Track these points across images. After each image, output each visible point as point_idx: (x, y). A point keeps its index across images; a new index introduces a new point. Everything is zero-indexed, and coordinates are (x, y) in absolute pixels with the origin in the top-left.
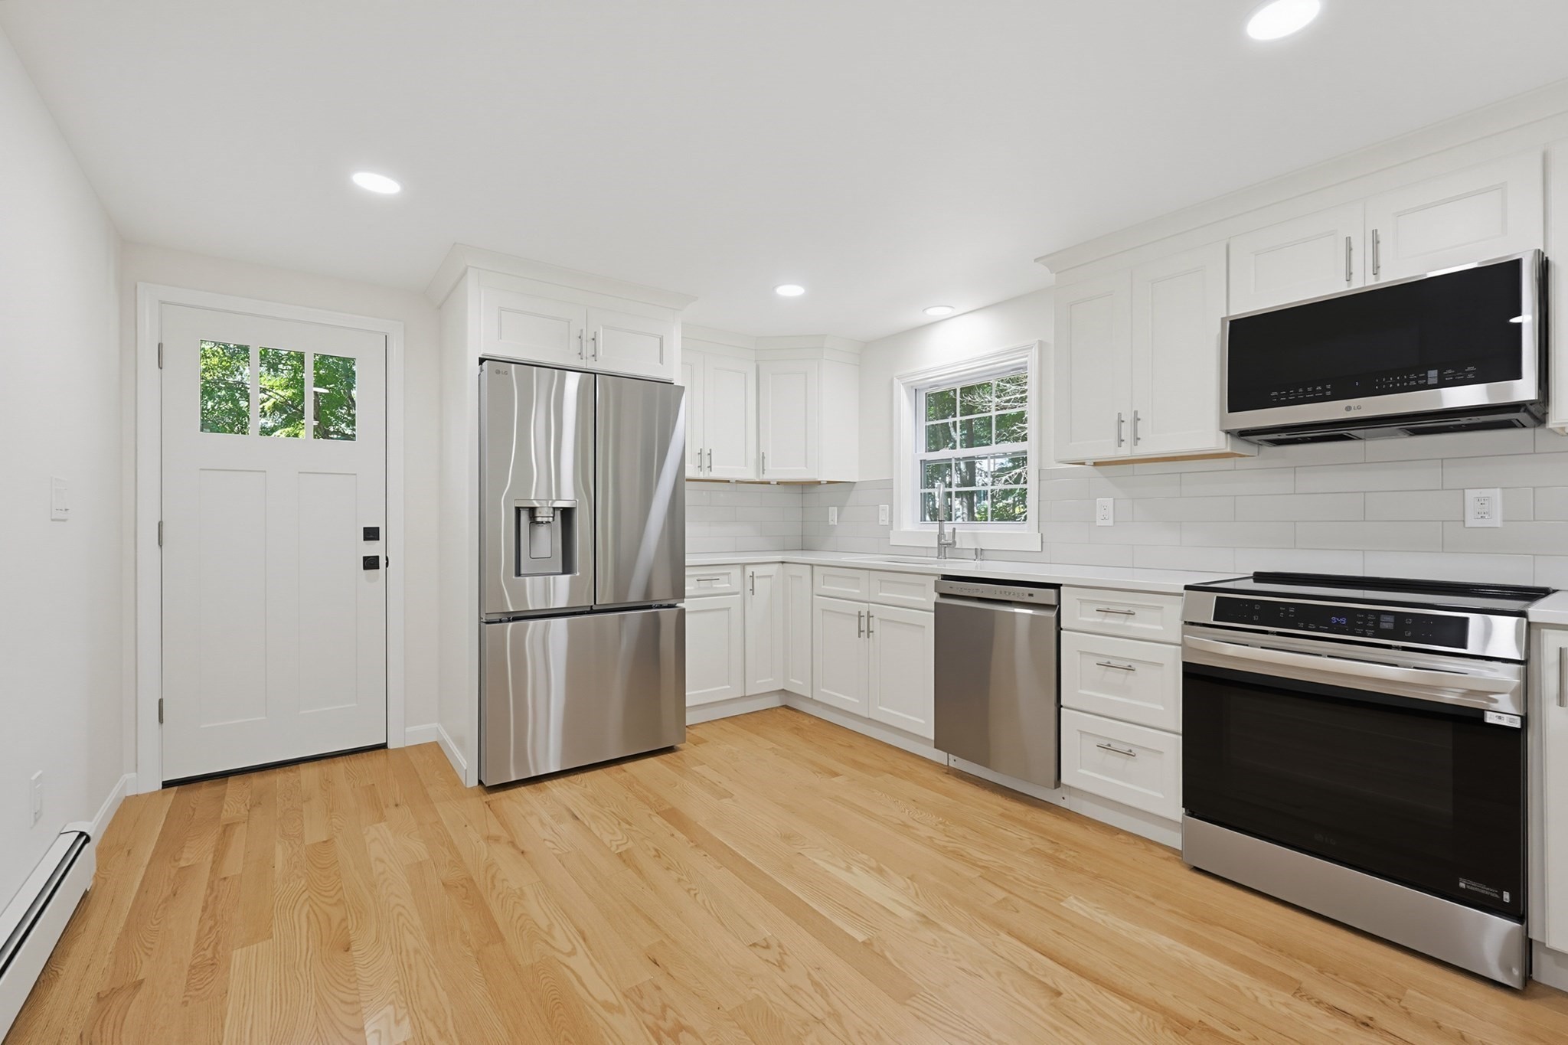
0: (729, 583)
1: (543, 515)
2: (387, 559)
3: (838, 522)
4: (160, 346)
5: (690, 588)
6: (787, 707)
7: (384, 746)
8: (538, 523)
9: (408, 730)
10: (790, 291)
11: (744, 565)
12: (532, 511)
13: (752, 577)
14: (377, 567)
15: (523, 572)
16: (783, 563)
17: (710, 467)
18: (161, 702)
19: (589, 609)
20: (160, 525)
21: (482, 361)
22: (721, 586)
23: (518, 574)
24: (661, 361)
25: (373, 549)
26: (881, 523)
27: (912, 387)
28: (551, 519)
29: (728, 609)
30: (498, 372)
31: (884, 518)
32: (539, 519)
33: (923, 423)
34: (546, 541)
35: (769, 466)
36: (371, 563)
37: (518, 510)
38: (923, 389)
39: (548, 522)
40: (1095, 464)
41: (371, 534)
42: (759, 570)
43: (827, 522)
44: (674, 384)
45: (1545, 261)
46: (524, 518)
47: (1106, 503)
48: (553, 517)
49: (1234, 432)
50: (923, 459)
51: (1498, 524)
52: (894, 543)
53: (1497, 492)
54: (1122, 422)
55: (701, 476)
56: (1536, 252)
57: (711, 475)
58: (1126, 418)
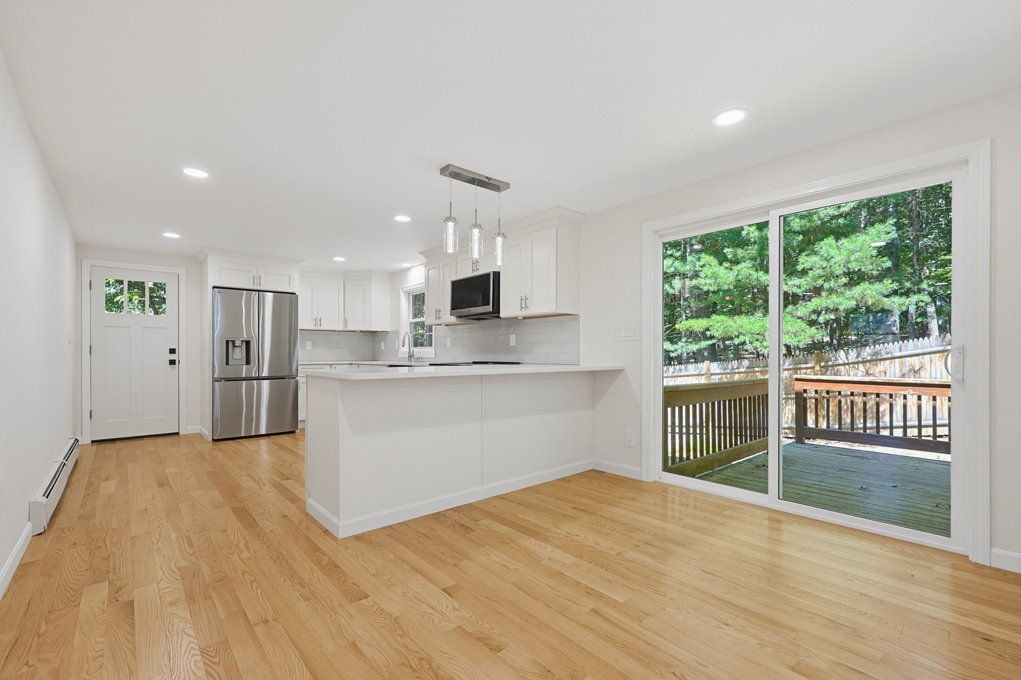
1: (238, 343)
2: (179, 361)
3: (384, 348)
4: (90, 282)
7: (178, 433)
8: (237, 346)
9: (188, 427)
10: (339, 259)
11: (332, 364)
12: (233, 342)
14: (175, 364)
15: (230, 364)
16: (350, 364)
17: (320, 325)
18: (91, 411)
19: (256, 378)
20: (90, 346)
21: (214, 287)
23: (227, 364)
24: (290, 285)
25: (173, 357)
26: (396, 348)
27: (408, 292)
30: (220, 292)
31: (397, 346)
32: (236, 345)
33: (411, 307)
34: (239, 353)
35: (349, 323)
36: (172, 362)
37: (227, 342)
38: (411, 293)
39: (239, 346)
40: (446, 325)
41: (172, 351)
43: (380, 348)
44: (295, 294)
45: (497, 274)
46: (230, 345)
47: (449, 339)
48: (242, 344)
49: (457, 317)
50: (411, 322)
51: (515, 345)
52: (399, 356)
53: (515, 335)
54: (437, 311)
55: (316, 328)
56: (493, 272)
57: (322, 328)
58: (437, 310)
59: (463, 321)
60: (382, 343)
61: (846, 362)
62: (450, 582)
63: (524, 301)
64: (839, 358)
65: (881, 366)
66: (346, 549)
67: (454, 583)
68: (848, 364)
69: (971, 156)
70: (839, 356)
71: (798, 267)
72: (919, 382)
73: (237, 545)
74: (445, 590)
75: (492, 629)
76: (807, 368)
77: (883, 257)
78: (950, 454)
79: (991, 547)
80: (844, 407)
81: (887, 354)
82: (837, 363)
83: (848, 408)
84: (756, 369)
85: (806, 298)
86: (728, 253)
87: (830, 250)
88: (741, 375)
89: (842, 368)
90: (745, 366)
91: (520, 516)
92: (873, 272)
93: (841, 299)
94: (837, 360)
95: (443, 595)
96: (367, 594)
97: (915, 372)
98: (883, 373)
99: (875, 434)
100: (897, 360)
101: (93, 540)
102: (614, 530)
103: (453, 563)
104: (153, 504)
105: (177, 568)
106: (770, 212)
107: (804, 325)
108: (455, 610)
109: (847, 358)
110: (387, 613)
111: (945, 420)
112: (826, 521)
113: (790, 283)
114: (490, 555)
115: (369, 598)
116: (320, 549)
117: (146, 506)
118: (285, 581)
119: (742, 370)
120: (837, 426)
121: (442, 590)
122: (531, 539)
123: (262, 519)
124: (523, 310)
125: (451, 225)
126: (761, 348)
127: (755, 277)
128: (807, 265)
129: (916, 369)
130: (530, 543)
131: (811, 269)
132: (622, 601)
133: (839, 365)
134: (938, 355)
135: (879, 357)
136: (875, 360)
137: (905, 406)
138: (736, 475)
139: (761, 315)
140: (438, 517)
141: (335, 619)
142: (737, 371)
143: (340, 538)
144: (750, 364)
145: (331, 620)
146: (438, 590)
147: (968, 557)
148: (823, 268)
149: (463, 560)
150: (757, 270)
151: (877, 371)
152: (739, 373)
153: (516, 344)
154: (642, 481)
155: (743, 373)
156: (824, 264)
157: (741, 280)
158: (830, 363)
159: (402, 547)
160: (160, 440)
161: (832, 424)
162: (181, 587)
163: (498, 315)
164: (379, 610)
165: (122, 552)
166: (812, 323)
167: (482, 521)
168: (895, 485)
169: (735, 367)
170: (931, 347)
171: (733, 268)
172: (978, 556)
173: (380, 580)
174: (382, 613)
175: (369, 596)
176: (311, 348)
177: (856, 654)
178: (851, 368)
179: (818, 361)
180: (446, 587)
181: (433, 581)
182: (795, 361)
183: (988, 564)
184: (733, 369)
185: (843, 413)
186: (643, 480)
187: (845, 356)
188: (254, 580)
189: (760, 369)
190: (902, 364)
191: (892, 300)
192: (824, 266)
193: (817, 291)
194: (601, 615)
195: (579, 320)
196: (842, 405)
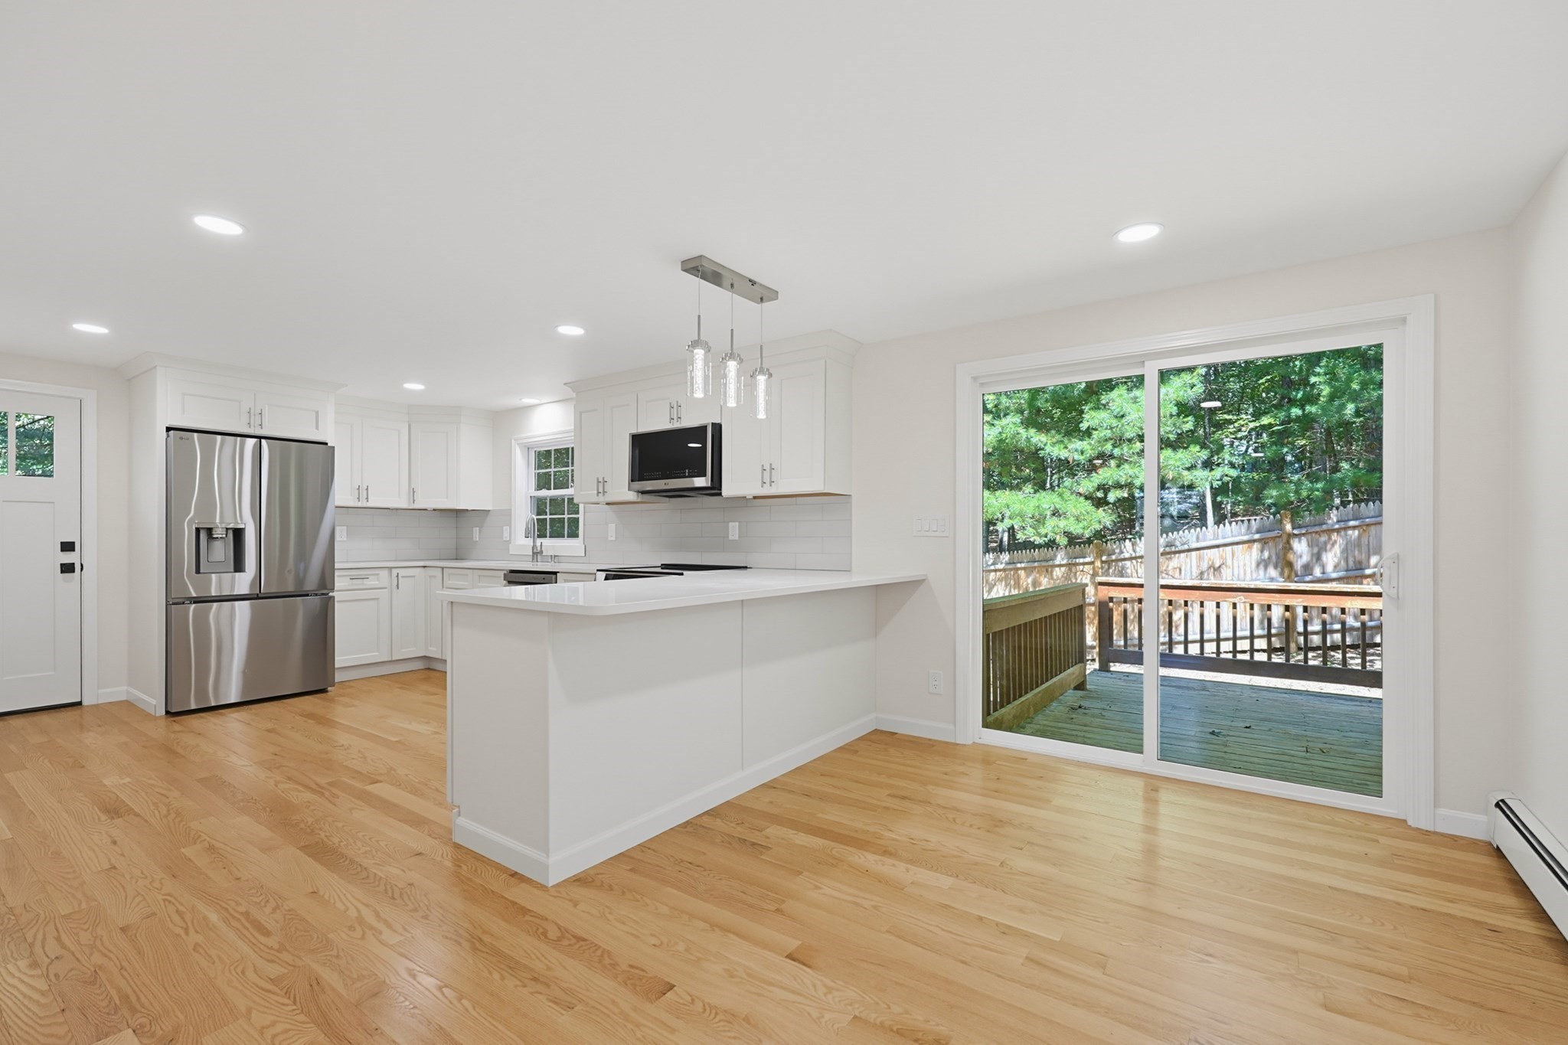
0: (378, 580)
1: (218, 533)
2: (82, 565)
3: (479, 538)
5: (339, 583)
6: (429, 669)
7: (80, 703)
8: (216, 539)
9: (101, 691)
10: (414, 386)
11: (391, 568)
12: (209, 531)
13: (398, 576)
14: (73, 571)
15: (201, 571)
16: (424, 567)
17: (367, 498)
19: (256, 596)
21: (168, 429)
22: (371, 582)
23: (198, 571)
24: (317, 428)
25: (68, 558)
26: (504, 539)
27: (525, 446)
28: (224, 536)
29: (377, 599)
30: (181, 438)
31: (506, 535)
32: (215, 536)
33: (533, 472)
34: (221, 551)
35: (417, 496)
36: (67, 568)
37: (198, 530)
38: (532, 448)
39: (222, 538)
40: (608, 504)
41: (67, 547)
42: (402, 572)
43: (472, 538)
44: (326, 444)
45: (718, 427)
46: (203, 535)
47: (612, 527)
48: (226, 535)
49: (638, 492)
50: (532, 495)
51: (737, 538)
52: (511, 553)
53: (737, 523)
54: (599, 482)
55: (360, 504)
56: (712, 423)
57: (369, 505)
58: (601, 480)
59: (647, 497)
60: (476, 530)
61: (1134, 555)
62: (793, 944)
63: (768, 472)
64: (1125, 550)
65: (1176, 561)
66: (576, 905)
67: (800, 943)
68: (1135, 558)
69: (1410, 314)
70: (1125, 547)
71: (1081, 425)
72: (1252, 587)
73: (360, 920)
74: (790, 957)
75: (907, 1012)
76: (1084, 564)
77: (1186, 416)
78: (1381, 688)
79: (1435, 807)
80: (1131, 616)
81: (1182, 545)
82: (1122, 556)
83: (1135, 617)
84: (1019, 565)
85: (1091, 468)
86: (989, 401)
87: (1124, 404)
88: (998, 573)
89: (1128, 563)
90: (1004, 561)
91: (820, 815)
92: (1171, 436)
93: (1136, 470)
94: (1121, 552)
95: (793, 965)
96: (669, 983)
97: (1215, 570)
98: (1178, 570)
99: (1167, 652)
100: (1194, 553)
101: (31, 945)
102: (971, 826)
103: (774, 909)
104: (123, 855)
105: (267, 982)
106: (1146, 363)
107: (1087, 506)
108: (830, 990)
109: (1134, 551)
110: (725, 1011)
111: (1246, 630)
112: (1224, 786)
113: (1071, 446)
114: (820, 888)
115: (675, 988)
116: (530, 911)
117: (110, 860)
118: (503, 978)
119: (1000, 566)
120: (1122, 643)
121: (786, 957)
122: (866, 854)
123: (376, 864)
124: (767, 486)
125: (699, 353)
126: (1035, 537)
127: (1024, 437)
128: (1093, 423)
129: (1217, 565)
130: (869, 860)
131: (1096, 430)
132: (1058, 940)
133: (1125, 559)
134: (1240, 546)
135: (1173, 549)
136: (1169, 553)
137: (1202, 616)
138: (1053, 724)
139: (1032, 491)
140: (691, 828)
141: (643, 1036)
142: (992, 568)
143: (550, 884)
144: (1010, 559)
145: (638, 1039)
146: (781, 958)
147: (1405, 821)
148: (1111, 428)
149: (784, 901)
150: (1027, 427)
151: (1170, 568)
152: (995, 571)
153: (739, 537)
154: (958, 744)
155: (1000, 570)
156: (1114, 423)
157: (1004, 440)
158: (1114, 557)
159: (669, 889)
160: (45, 718)
161: (1116, 640)
162: (302, 1018)
163: (719, 492)
164: (708, 1009)
165: (121, 964)
166: (1100, 503)
167: (768, 830)
168: (1248, 726)
169: (990, 563)
170: (1232, 536)
171: (996, 422)
172: (1420, 820)
173: (673, 954)
174: (716, 1014)
175: (675, 986)
176: (345, 539)
177: (1379, 974)
178: (1139, 564)
179: (1100, 554)
180: (789, 952)
181: (764, 945)
182: (1069, 553)
183: (1432, 829)
184: (988, 565)
185: (1129, 624)
186: (958, 742)
187: (1131, 548)
188: (442, 984)
189: (1023, 565)
190: (1200, 558)
191: (1194, 474)
192: (1114, 425)
193: (1104, 457)
194: (1045, 966)
195: (851, 503)
196: (1128, 614)
